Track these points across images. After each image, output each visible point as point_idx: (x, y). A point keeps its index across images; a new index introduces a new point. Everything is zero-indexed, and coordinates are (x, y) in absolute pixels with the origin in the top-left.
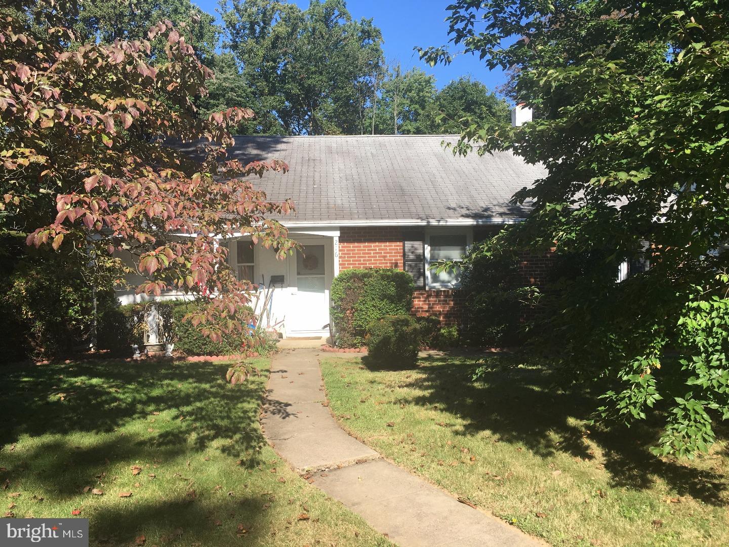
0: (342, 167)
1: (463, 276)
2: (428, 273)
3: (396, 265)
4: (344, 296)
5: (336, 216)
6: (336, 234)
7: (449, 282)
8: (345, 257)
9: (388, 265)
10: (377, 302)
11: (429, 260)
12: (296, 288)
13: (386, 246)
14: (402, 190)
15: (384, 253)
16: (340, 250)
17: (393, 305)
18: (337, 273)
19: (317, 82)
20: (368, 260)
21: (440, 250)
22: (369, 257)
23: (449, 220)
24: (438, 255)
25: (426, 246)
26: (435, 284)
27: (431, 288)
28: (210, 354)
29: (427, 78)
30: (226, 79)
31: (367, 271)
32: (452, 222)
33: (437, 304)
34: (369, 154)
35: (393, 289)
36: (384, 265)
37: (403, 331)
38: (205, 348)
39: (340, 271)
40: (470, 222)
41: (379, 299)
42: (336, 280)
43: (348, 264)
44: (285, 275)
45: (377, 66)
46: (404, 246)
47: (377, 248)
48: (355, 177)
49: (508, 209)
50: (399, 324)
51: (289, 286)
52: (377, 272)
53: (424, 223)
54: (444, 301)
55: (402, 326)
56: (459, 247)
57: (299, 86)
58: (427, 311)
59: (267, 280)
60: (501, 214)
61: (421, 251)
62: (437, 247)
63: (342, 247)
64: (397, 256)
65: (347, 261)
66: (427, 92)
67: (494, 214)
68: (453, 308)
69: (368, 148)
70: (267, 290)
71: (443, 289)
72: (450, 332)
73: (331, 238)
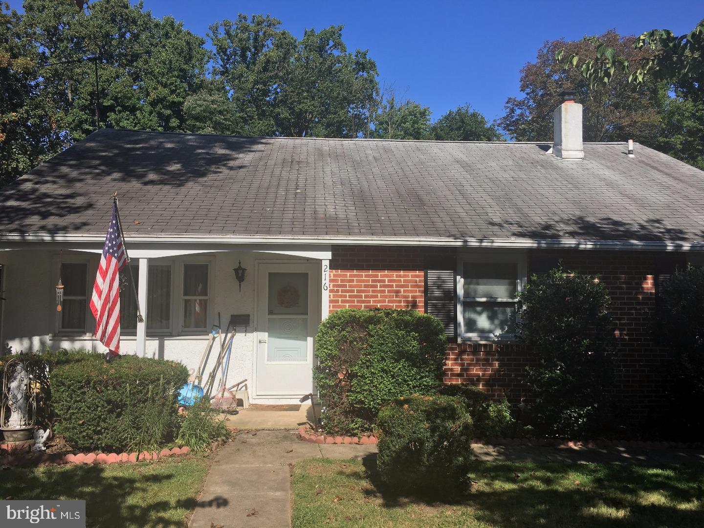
0: (336, 170)
1: (511, 325)
2: (460, 318)
3: (414, 305)
4: (335, 352)
5: (326, 230)
6: (326, 256)
7: (491, 331)
8: (338, 291)
9: (402, 304)
10: (388, 364)
11: (462, 298)
12: (267, 334)
13: (400, 276)
14: (420, 199)
15: (397, 286)
16: (331, 281)
17: (415, 369)
18: (325, 315)
19: (309, 107)
20: (372, 297)
21: (478, 284)
22: (373, 292)
23: (495, 239)
24: (475, 291)
25: (458, 277)
26: (470, 335)
27: (465, 340)
28: (108, 449)
29: (422, 110)
30: (213, 102)
31: (372, 313)
32: (499, 243)
33: (475, 365)
34: (371, 158)
35: (415, 343)
36: (397, 305)
37: (446, 428)
38: (99, 439)
39: (330, 311)
40: (527, 243)
41: (393, 359)
42: (324, 325)
43: (343, 301)
44: (251, 314)
45: (370, 98)
46: (426, 277)
47: (387, 279)
48: (355, 182)
49: (579, 227)
50: (437, 417)
51: (256, 330)
52: (388, 314)
53: (459, 243)
54: (484, 360)
55: (443, 420)
56: (507, 281)
57: (290, 110)
58: (458, 375)
59: (225, 320)
60: (572, 234)
61: (451, 285)
62: (474, 280)
63: (334, 276)
64: (416, 291)
65: (341, 296)
66: (422, 124)
67: (561, 233)
68: (498, 371)
69: (369, 152)
70: (223, 335)
71: (483, 342)
72: (499, 411)
73: (319, 262)
